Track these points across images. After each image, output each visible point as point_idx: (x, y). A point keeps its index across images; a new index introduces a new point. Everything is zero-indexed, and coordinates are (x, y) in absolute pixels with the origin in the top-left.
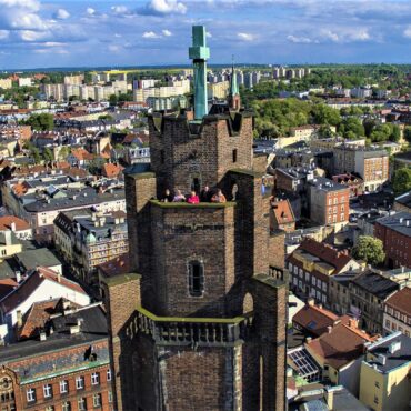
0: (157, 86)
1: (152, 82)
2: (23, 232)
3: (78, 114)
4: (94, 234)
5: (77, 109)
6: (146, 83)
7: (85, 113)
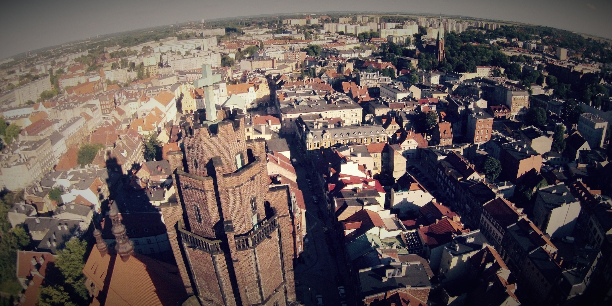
0: (397, 27)
1: (393, 25)
2: (275, 126)
3: (340, 44)
4: (312, 133)
5: (340, 41)
6: (390, 25)
7: (344, 44)
